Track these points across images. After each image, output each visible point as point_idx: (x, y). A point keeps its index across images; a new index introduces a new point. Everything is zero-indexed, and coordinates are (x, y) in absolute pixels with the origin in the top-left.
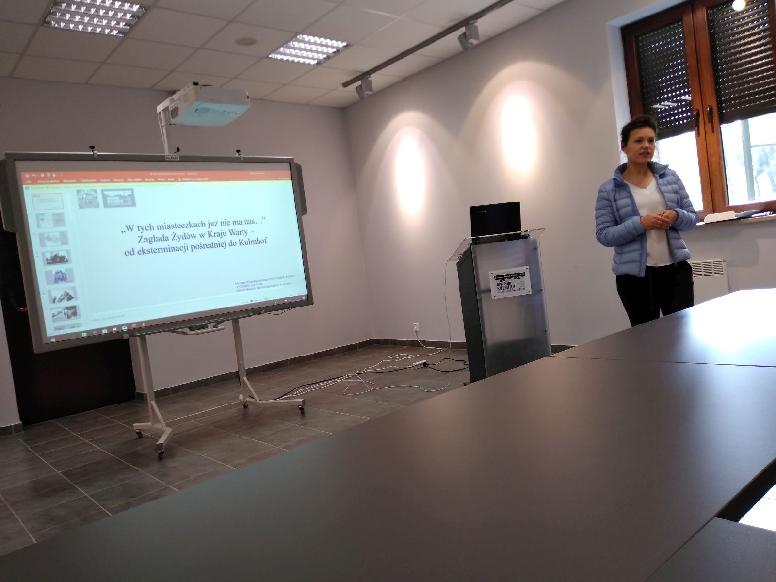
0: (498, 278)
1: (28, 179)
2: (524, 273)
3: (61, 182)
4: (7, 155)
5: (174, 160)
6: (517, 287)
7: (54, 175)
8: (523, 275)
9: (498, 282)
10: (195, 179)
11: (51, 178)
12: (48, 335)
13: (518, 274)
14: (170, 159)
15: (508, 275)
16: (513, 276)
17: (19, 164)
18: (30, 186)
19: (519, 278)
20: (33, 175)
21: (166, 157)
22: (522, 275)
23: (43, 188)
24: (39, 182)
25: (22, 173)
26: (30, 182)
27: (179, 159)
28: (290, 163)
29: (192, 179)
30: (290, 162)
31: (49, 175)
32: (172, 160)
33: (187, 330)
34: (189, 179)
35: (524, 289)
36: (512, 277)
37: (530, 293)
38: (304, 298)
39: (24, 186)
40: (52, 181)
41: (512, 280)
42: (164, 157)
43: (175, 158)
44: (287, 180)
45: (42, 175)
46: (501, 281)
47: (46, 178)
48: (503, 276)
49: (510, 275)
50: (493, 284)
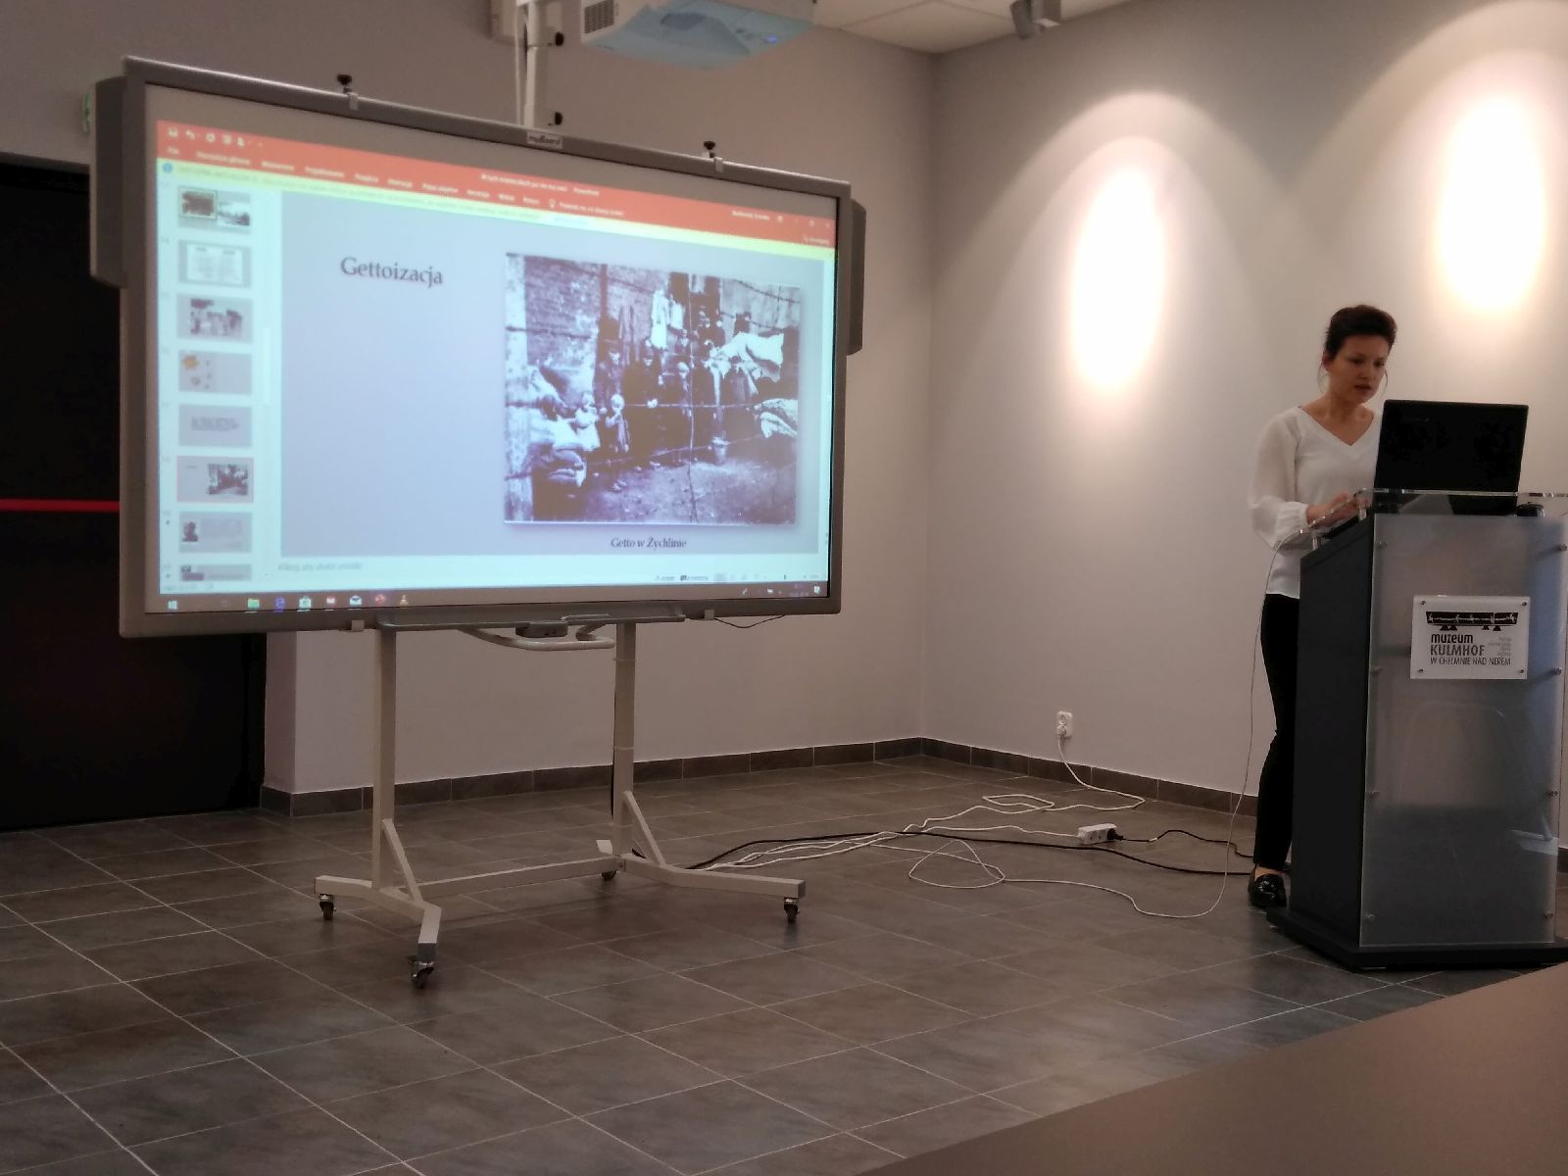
0: (1436, 617)
1: (173, 142)
2: (1516, 615)
3: (256, 166)
4: (131, 66)
5: (547, 145)
6: (1490, 653)
7: (241, 142)
8: (1509, 622)
9: (1436, 629)
10: (591, 209)
11: (233, 150)
12: (163, 590)
13: (1499, 615)
14: (539, 144)
15: (1466, 615)
16: (1482, 619)
17: (158, 98)
18: (176, 164)
19: (1497, 629)
20: (188, 133)
21: (529, 135)
22: (1505, 619)
23: (207, 173)
24: (200, 155)
25: (161, 125)
26: (176, 151)
27: (560, 147)
28: (838, 200)
29: (583, 208)
30: (839, 197)
31: (227, 139)
32: (541, 146)
33: (509, 633)
34: (575, 207)
35: (1508, 662)
36: (1477, 623)
37: (1523, 676)
38: (817, 590)
39: (161, 162)
40: (233, 160)
41: (1477, 632)
42: (522, 133)
43: (551, 141)
44: (825, 245)
45: (211, 137)
46: (1444, 628)
47: (218, 148)
48: (1453, 615)
49: (1476, 615)
50: (1422, 635)
